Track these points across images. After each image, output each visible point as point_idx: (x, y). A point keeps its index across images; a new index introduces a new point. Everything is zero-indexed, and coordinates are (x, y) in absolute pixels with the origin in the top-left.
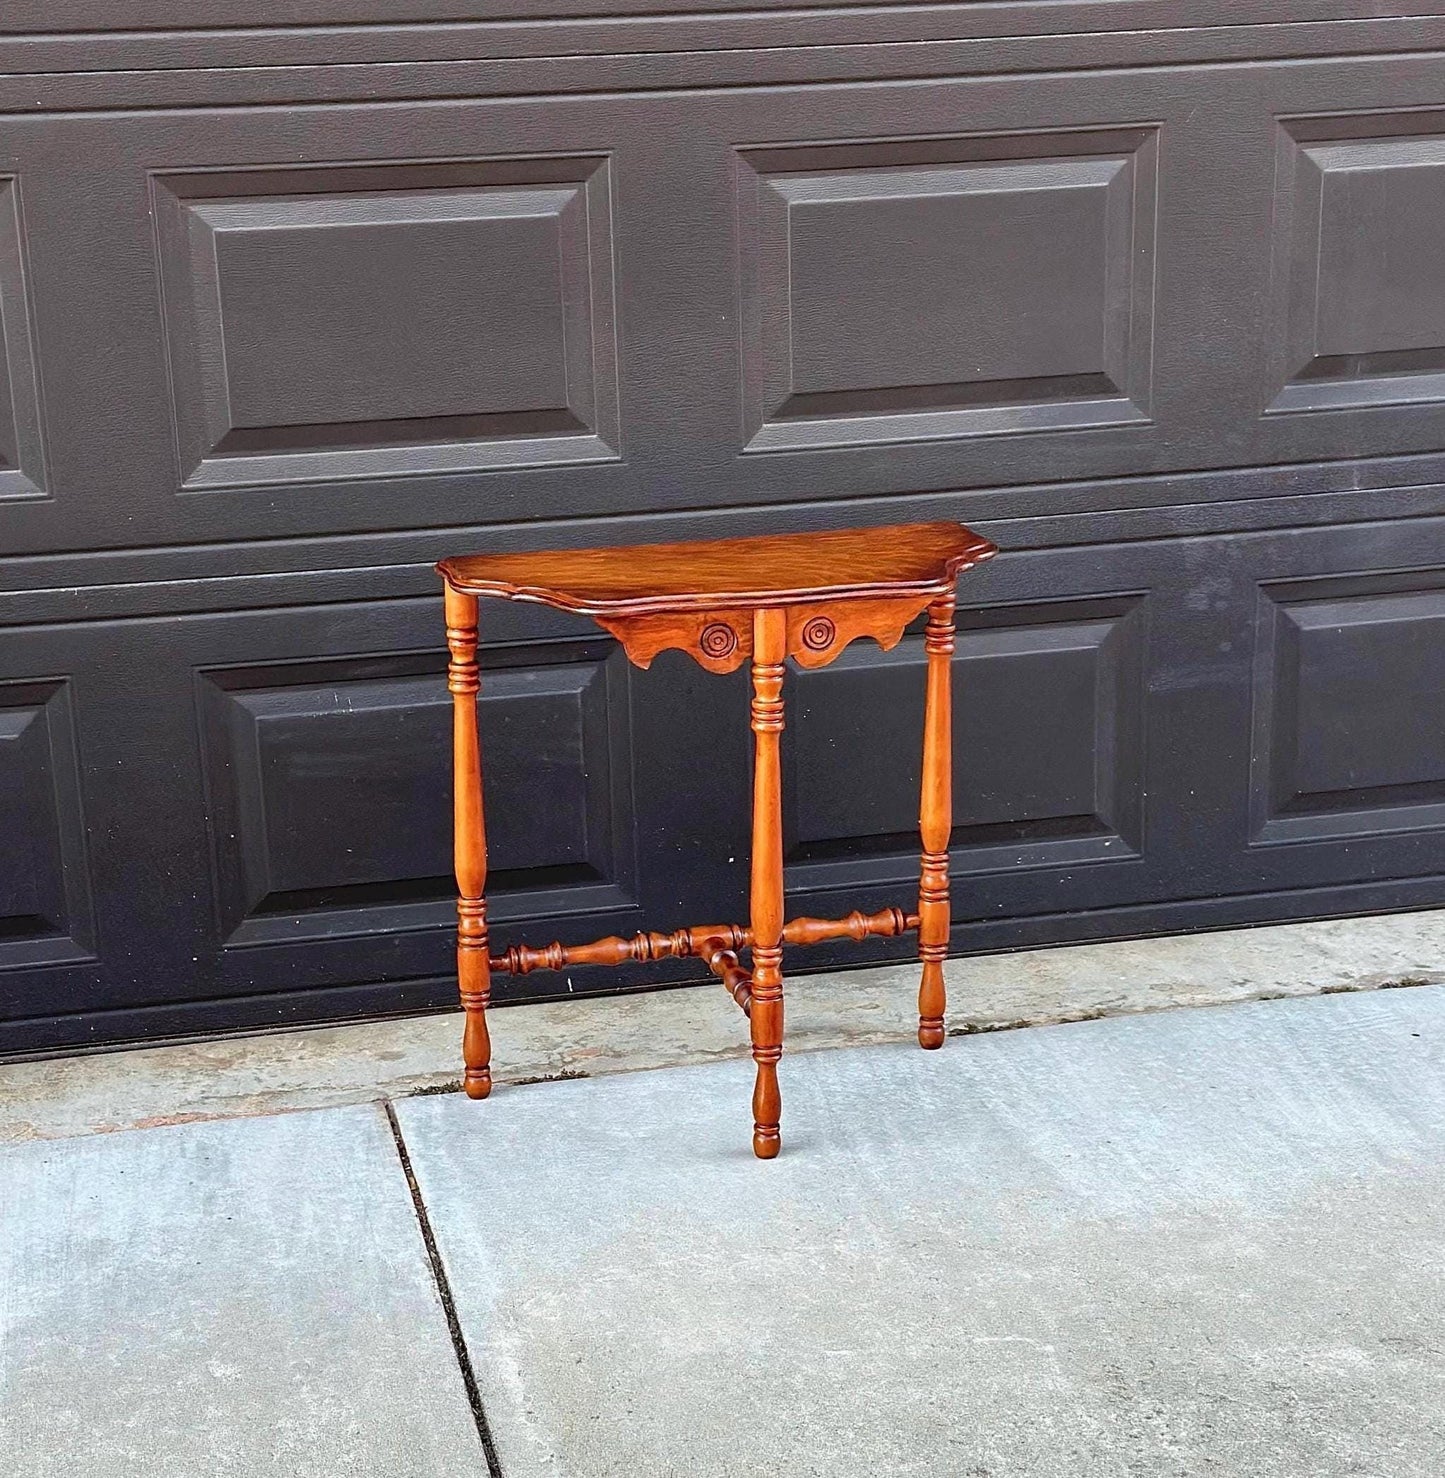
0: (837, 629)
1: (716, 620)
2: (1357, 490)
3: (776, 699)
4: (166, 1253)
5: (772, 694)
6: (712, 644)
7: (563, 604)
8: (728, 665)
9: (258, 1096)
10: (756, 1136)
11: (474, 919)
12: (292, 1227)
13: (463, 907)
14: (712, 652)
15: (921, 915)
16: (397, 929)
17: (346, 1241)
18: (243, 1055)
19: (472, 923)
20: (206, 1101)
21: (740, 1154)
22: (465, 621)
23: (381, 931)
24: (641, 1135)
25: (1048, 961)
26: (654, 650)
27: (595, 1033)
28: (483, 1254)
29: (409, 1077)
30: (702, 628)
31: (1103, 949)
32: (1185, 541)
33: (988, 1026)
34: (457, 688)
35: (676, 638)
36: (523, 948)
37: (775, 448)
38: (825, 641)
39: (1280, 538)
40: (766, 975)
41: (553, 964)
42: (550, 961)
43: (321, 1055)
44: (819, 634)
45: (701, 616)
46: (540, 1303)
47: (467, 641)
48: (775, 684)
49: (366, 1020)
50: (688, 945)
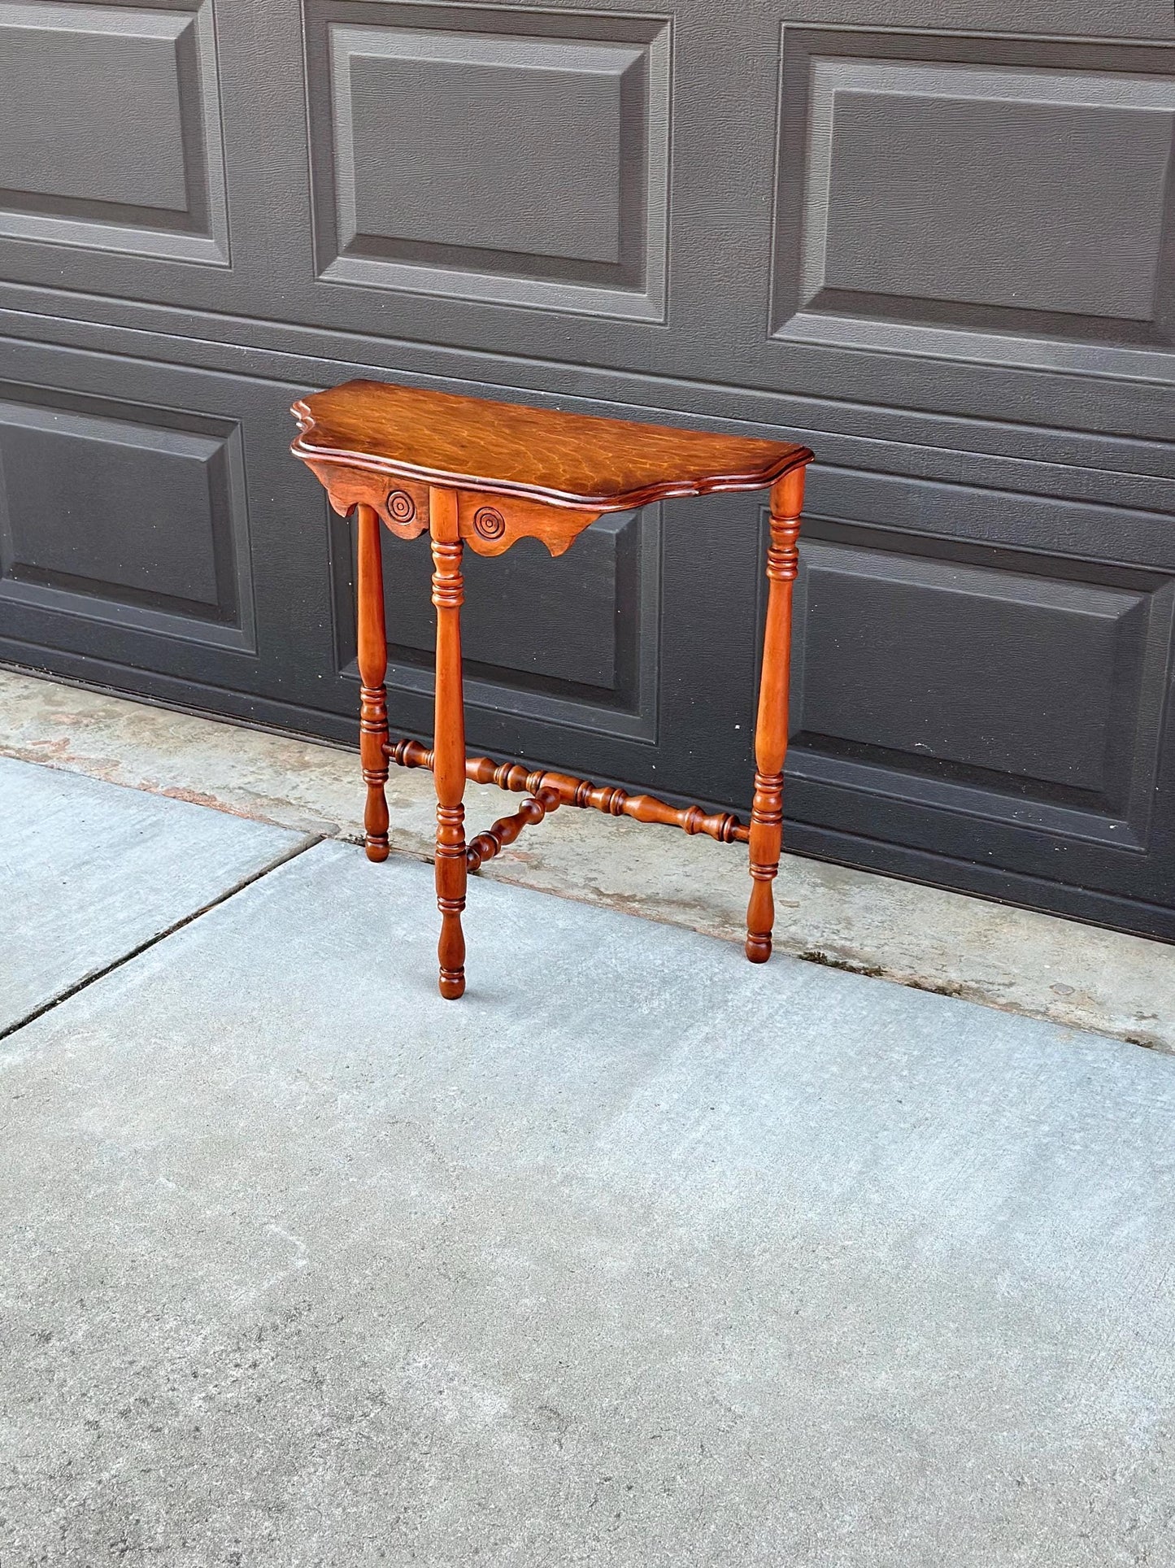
0: (506, 523)
1: (398, 487)
3: (452, 576)
5: (445, 570)
6: (395, 509)
8: (410, 532)
11: (371, 706)
13: (363, 692)
14: (396, 517)
19: (370, 709)
26: (349, 500)
30: (387, 491)
35: (366, 494)
38: (495, 532)
40: (445, 833)
44: (489, 524)
45: (385, 479)
48: (450, 562)
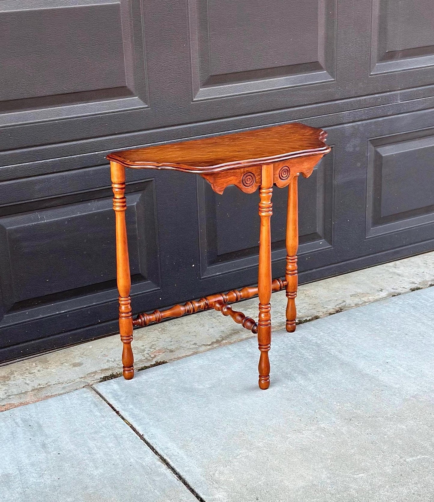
0: (291, 171)
1: (248, 171)
2: (399, 102)
3: (270, 202)
4: (41, 476)
5: (268, 200)
6: (246, 181)
7: (186, 169)
8: (251, 190)
9: (31, 391)
10: (260, 381)
11: (126, 306)
12: (90, 454)
13: (122, 301)
14: (246, 185)
15: (288, 281)
16: (68, 310)
17: (118, 457)
18: (12, 373)
19: (125, 307)
20: (10, 397)
21: (253, 389)
22: (121, 180)
23: (61, 312)
24: (208, 386)
25: (306, 290)
26: (225, 186)
27: (155, 343)
28: (181, 453)
29: (92, 373)
30: (243, 175)
31: (322, 282)
32: (345, 125)
33: (304, 319)
34: (117, 209)
35: (232, 181)
36: (145, 315)
37: (206, 98)
38: (286, 176)
39: (375, 122)
40: (265, 316)
41: (158, 320)
42: (156, 318)
43: (47, 368)
44: (285, 173)
45: (242, 170)
46: (221, 473)
47: (122, 189)
48: (270, 196)
49: (57, 350)
50: (207, 304)
